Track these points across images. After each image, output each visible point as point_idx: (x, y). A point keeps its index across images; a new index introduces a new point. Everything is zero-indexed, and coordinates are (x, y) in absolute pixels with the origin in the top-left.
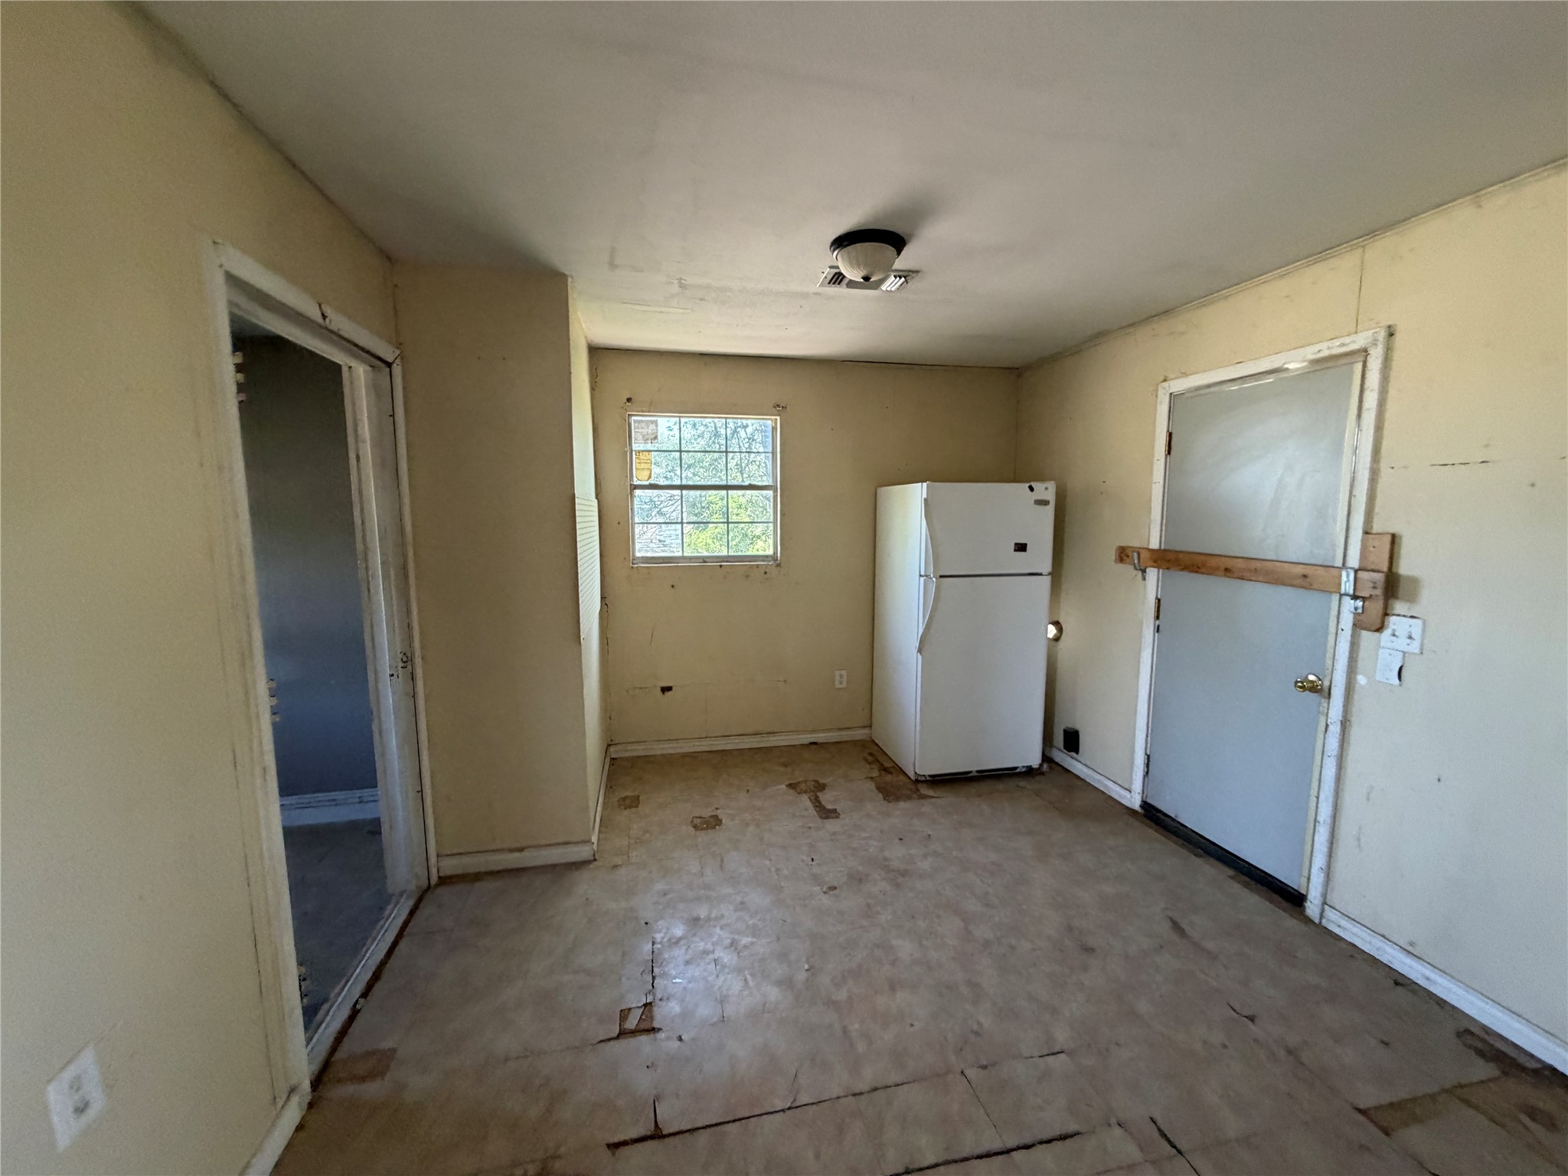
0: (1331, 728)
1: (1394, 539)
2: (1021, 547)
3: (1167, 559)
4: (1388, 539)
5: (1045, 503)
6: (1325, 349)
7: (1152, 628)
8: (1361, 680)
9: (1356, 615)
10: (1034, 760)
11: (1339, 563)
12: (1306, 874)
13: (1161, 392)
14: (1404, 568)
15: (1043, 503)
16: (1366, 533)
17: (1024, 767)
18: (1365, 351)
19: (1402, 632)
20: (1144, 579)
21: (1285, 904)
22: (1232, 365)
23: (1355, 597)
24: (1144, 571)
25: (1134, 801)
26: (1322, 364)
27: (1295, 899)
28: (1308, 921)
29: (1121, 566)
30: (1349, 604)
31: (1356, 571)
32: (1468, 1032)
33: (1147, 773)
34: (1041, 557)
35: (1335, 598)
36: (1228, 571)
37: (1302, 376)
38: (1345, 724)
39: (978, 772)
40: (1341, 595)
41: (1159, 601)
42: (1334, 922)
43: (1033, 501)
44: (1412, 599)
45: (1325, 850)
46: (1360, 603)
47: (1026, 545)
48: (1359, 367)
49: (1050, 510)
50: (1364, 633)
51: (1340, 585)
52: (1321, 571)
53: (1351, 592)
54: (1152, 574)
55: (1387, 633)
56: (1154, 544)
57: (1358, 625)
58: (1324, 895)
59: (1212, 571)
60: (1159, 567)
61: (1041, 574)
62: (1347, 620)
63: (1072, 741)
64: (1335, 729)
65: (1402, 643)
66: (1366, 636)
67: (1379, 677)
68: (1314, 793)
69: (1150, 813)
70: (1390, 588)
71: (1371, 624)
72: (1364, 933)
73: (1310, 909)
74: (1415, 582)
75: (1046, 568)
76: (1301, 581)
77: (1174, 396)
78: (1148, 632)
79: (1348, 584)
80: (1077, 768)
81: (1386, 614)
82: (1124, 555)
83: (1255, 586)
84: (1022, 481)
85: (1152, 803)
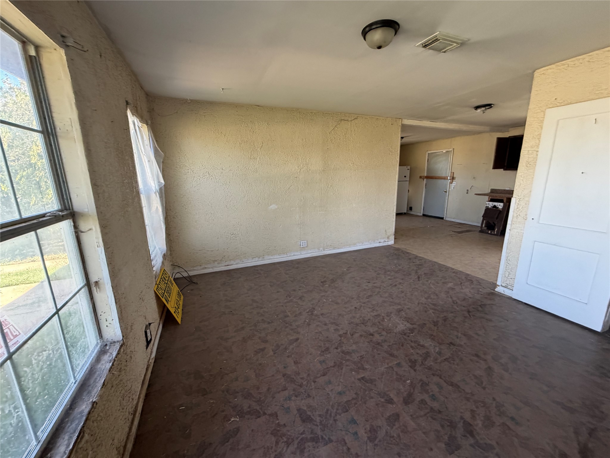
1: (453, 173)
2: (405, 177)
3: (427, 177)
6: (447, 150)
8: (450, 189)
11: (448, 176)
12: (444, 214)
14: (454, 176)
15: (408, 169)
16: (451, 172)
17: (404, 213)
18: (451, 151)
19: (454, 183)
22: (437, 150)
23: (450, 180)
24: (424, 179)
25: (422, 214)
26: (447, 152)
27: (442, 218)
29: (420, 179)
33: (423, 210)
34: (408, 178)
35: (448, 180)
36: (436, 178)
37: (445, 153)
41: (426, 184)
42: (448, 219)
45: (446, 210)
48: (451, 153)
49: (409, 170)
54: (425, 180)
56: (425, 175)
58: (446, 216)
59: (433, 179)
62: (449, 183)
63: (411, 209)
64: (447, 196)
65: (454, 185)
66: (451, 184)
67: (452, 189)
68: (445, 204)
69: (424, 215)
70: (453, 178)
71: (451, 183)
72: (449, 219)
73: (444, 219)
74: (455, 178)
75: (408, 180)
76: (445, 178)
77: (428, 154)
78: (424, 188)
79: (449, 178)
80: (412, 213)
81: (453, 181)
82: (421, 177)
83: (439, 180)
84: (405, 166)
85: (424, 214)
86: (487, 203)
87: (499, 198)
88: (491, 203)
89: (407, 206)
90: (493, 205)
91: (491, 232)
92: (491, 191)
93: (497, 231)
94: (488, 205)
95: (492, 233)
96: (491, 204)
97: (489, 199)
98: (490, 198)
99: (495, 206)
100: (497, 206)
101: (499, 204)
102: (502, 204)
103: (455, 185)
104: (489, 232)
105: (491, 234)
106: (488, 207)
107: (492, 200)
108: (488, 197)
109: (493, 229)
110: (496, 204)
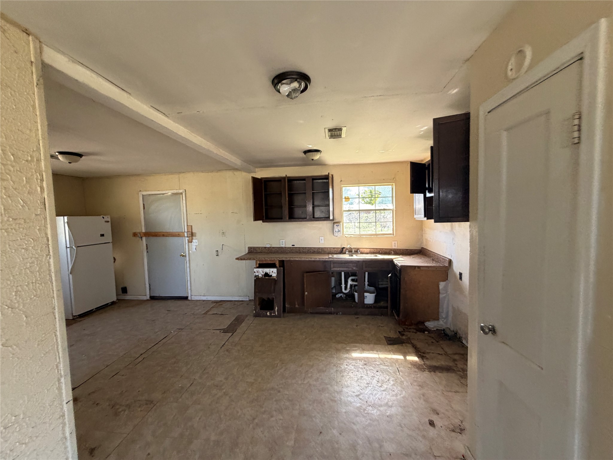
0: (187, 262)
1: (191, 226)
2: (102, 235)
3: (148, 234)
4: (190, 226)
5: (108, 222)
6: (175, 191)
7: (146, 252)
8: (190, 252)
9: (188, 240)
10: (114, 299)
11: (184, 231)
12: (187, 292)
13: (140, 194)
14: (194, 231)
16: (187, 225)
17: (110, 302)
18: (182, 193)
19: (195, 242)
20: (142, 240)
21: (185, 300)
22: (157, 191)
23: (187, 237)
24: (141, 238)
25: (148, 297)
26: (175, 194)
27: (186, 298)
28: (190, 300)
29: (134, 238)
30: (187, 239)
31: (187, 232)
32: (212, 302)
33: (150, 289)
34: (109, 238)
35: (184, 237)
36: (163, 235)
37: (171, 196)
38: (189, 260)
39: (95, 309)
40: (185, 237)
41: (147, 245)
42: (193, 298)
43: (104, 221)
44: (195, 236)
45: (190, 285)
46: (188, 238)
47: (104, 234)
48: (181, 195)
49: (110, 223)
50: (189, 243)
51: (185, 235)
52: (181, 233)
53: (187, 236)
54: (144, 239)
55: (193, 242)
56: (144, 231)
57: (189, 242)
58: (191, 294)
59: (159, 236)
60: (145, 237)
61: (109, 243)
62: (187, 241)
63: (124, 290)
64: (188, 262)
65: (195, 244)
67: (193, 250)
68: (186, 275)
69: (152, 298)
70: (192, 235)
71: (190, 241)
72: (198, 297)
73: (189, 298)
74: (195, 233)
75: (111, 241)
76: (178, 235)
77: (143, 195)
78: (145, 253)
79: (186, 235)
80: (128, 297)
81: (192, 239)
82: (135, 235)
83: (167, 238)
84: (100, 215)
85: (152, 295)
86: (255, 270)
87: (270, 262)
88: (260, 270)
89: (116, 286)
90: (264, 273)
91: (271, 314)
92: (249, 250)
93: (277, 310)
94: (257, 274)
95: (273, 314)
96: (261, 272)
97: (256, 264)
98: (258, 262)
99: (266, 274)
100: (270, 273)
101: (272, 270)
102: (275, 270)
103: (197, 244)
104: (268, 314)
105: (271, 316)
106: (258, 276)
107: (261, 266)
108: (255, 261)
109: (271, 308)
110: (267, 270)
